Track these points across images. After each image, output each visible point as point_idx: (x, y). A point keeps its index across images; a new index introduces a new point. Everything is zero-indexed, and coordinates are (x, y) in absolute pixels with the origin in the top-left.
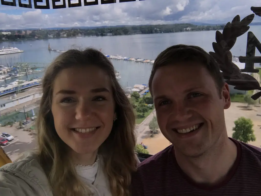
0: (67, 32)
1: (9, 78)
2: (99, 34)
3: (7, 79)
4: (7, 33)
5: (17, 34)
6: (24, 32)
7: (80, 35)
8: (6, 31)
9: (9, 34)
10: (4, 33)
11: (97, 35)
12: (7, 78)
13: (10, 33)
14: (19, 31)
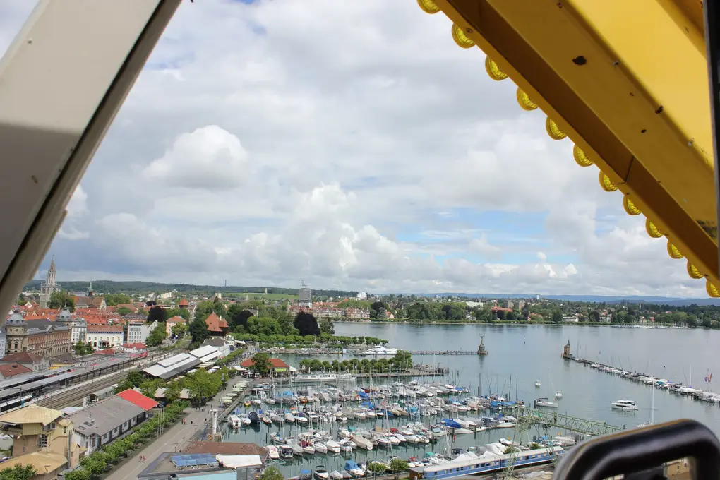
0: (612, 309)
1: (483, 428)
2: (698, 321)
3: (478, 429)
4: (476, 304)
5: (496, 308)
6: (511, 305)
7: (645, 321)
8: (474, 300)
9: (479, 306)
10: (472, 304)
11: (692, 324)
12: (478, 426)
13: (481, 304)
14: (502, 302)
